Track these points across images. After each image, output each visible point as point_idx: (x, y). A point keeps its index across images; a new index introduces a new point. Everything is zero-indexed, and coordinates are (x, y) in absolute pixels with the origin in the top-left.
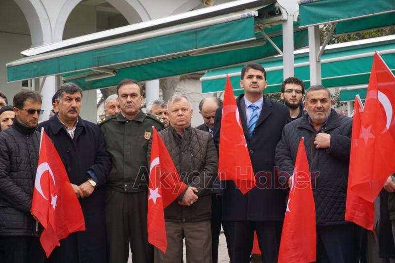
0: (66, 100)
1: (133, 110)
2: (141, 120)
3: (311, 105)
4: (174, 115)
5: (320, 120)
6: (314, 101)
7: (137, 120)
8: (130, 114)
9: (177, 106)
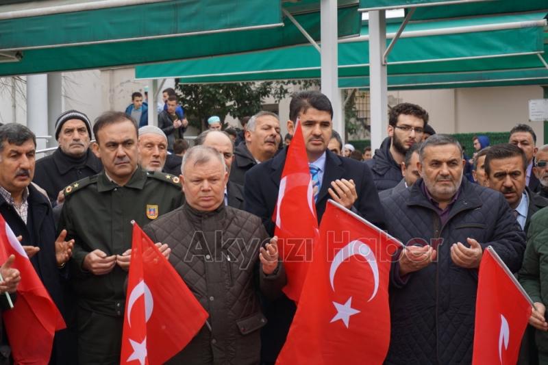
0: (9, 156)
1: (127, 170)
2: (139, 186)
3: (430, 169)
4: (195, 187)
5: (446, 193)
6: (437, 163)
7: (132, 186)
8: (122, 177)
9: (202, 173)
